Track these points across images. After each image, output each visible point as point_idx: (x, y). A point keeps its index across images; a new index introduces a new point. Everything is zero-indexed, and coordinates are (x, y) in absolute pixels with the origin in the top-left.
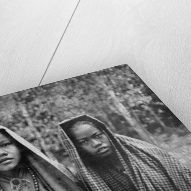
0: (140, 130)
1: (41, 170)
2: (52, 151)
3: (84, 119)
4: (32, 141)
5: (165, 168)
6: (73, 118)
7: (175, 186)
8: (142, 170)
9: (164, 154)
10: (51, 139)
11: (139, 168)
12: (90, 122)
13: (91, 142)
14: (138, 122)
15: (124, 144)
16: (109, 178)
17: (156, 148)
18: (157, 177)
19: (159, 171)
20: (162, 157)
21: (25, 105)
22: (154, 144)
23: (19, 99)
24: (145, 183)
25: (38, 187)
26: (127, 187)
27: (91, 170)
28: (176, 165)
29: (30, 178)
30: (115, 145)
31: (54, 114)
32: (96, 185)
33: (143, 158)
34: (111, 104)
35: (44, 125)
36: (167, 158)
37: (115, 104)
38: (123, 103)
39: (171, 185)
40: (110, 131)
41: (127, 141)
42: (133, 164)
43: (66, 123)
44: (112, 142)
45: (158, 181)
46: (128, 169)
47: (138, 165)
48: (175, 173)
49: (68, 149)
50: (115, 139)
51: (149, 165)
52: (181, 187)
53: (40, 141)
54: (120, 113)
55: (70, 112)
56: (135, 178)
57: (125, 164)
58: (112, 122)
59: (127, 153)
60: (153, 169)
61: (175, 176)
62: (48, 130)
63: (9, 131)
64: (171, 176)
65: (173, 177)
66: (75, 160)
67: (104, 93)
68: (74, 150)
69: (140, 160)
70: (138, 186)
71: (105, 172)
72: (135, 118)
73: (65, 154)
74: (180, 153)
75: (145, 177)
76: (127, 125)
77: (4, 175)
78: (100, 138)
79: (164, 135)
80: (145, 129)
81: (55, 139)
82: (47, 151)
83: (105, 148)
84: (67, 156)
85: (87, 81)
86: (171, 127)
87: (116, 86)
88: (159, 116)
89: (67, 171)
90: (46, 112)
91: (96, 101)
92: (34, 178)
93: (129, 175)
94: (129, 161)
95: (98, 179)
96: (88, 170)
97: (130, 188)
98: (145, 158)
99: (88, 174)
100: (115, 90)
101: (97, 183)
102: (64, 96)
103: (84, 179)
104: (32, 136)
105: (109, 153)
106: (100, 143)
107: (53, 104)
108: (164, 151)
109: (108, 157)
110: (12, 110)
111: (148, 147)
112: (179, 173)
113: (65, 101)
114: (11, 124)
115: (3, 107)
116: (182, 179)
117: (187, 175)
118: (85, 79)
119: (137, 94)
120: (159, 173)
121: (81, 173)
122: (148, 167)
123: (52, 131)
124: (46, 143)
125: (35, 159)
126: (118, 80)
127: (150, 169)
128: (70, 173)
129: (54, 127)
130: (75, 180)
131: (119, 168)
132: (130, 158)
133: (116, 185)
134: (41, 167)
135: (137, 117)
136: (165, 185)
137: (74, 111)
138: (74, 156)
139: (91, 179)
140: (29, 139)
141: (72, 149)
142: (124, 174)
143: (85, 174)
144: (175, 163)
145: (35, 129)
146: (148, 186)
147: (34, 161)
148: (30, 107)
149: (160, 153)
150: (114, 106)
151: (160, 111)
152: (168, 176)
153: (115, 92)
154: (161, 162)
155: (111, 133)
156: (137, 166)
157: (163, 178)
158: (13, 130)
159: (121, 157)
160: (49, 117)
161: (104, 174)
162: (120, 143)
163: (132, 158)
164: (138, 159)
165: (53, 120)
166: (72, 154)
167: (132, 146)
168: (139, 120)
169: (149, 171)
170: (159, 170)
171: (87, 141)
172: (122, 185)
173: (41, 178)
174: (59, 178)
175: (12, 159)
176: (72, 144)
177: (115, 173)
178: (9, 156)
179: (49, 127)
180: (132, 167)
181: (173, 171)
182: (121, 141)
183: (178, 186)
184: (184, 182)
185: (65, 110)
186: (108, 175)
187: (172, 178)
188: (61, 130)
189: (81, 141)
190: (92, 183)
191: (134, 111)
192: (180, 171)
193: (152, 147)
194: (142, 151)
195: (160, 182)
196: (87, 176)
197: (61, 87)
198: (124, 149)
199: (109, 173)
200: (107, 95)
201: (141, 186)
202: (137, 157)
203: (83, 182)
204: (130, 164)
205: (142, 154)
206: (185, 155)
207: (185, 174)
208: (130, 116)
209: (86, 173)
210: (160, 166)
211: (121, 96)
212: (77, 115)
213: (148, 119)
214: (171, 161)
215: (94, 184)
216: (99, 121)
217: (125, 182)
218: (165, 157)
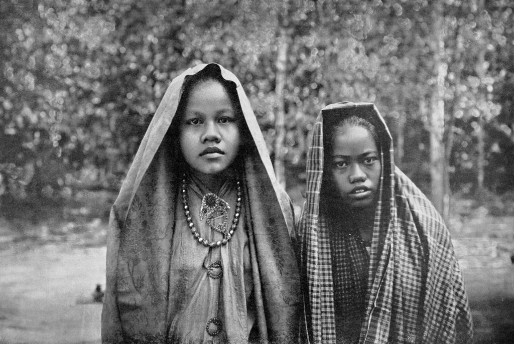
0: (438, 176)
1: (254, 193)
2: (286, 162)
3: (365, 113)
4: (266, 127)
5: (430, 266)
6: (351, 104)
7: (423, 304)
8: (394, 255)
9: (443, 240)
10: (296, 138)
11: (392, 250)
12: (372, 124)
13: (353, 168)
14: (446, 156)
15: (398, 195)
16: (340, 250)
17: (441, 223)
18: (408, 278)
19: (417, 267)
20: (438, 244)
21: (290, 40)
22: (442, 215)
23: (286, 22)
24: (385, 279)
25: (237, 223)
26: (356, 276)
27: (323, 225)
28: (447, 268)
29: (234, 201)
30: (383, 191)
31: (325, 83)
32: (316, 255)
33: (410, 233)
34: (428, 96)
35: (298, 101)
36: (443, 250)
37: (434, 99)
38: (446, 102)
39: (418, 300)
40: (392, 158)
41: (405, 190)
42: (389, 239)
43: (335, 110)
44: (382, 182)
45: (404, 285)
46: (376, 245)
47: (395, 244)
48: (438, 280)
49: (311, 169)
50: (390, 178)
51: (410, 252)
52: (430, 310)
53: (277, 134)
54: (430, 124)
55: (351, 88)
56: (377, 265)
57: (377, 234)
58: (406, 140)
59: (392, 214)
60: (411, 260)
61: (434, 288)
62: (299, 115)
63: (240, 91)
64: (429, 284)
65: (430, 288)
66: (311, 194)
67: (429, 64)
68: (318, 173)
69: (403, 236)
70: (373, 282)
71: (342, 236)
72: (446, 146)
73: (302, 176)
74: (470, 247)
75: (391, 269)
76: (426, 156)
77: (200, 181)
78: (369, 166)
79: (468, 203)
80: (447, 178)
81: (301, 140)
82: (279, 158)
83: (366, 189)
84: (304, 182)
85: (417, 23)
86: (490, 189)
87: (458, 56)
88: (486, 159)
89: (290, 211)
90: (315, 71)
91: (406, 81)
92: (239, 204)
93: (372, 256)
94: (386, 231)
95: (325, 245)
96: (320, 222)
97: (360, 280)
98: (413, 234)
99: (315, 230)
100: (452, 65)
101: (320, 251)
102: (361, 46)
103: (305, 236)
104: (271, 117)
105: (366, 202)
106: (364, 176)
107: (334, 57)
108: (449, 234)
109: (360, 209)
110: (265, 45)
111: (430, 217)
112: (443, 283)
113: (356, 59)
114: (249, 77)
115: (252, 32)
116: (440, 297)
117: (452, 292)
118: (416, 16)
119: (482, 90)
120: (415, 272)
121: (306, 224)
122: (407, 253)
123: (306, 118)
124: (285, 143)
125: (255, 168)
126: (472, 42)
127: (407, 259)
128: (291, 217)
129: (312, 111)
130: (292, 231)
131: (364, 237)
132: (390, 225)
133: (343, 266)
134: (256, 187)
135: (451, 144)
136: (411, 296)
137: (359, 88)
138: (314, 186)
139: (314, 240)
140: (263, 121)
141: (316, 171)
142: (365, 252)
143: (311, 228)
144: (449, 264)
145: (280, 105)
146: (387, 287)
147: (253, 171)
148: (296, 48)
149: (440, 236)
150: (429, 106)
151: (496, 148)
152: (424, 282)
153: (449, 71)
154: (431, 252)
155: (392, 162)
156: (392, 245)
157: (415, 283)
158: (248, 93)
159: (379, 218)
160: (314, 86)
161: (338, 240)
162: (393, 189)
163: (393, 227)
164: (401, 233)
165: (317, 95)
166: (311, 181)
167: (407, 203)
168: (449, 153)
169: (404, 260)
170: (419, 265)
171: (347, 164)
172: (351, 271)
173: (248, 209)
174: (273, 219)
175: (223, 153)
176: (321, 160)
177: (353, 244)
178: (221, 146)
179: (304, 109)
180: (384, 243)
181: (437, 277)
182: (396, 186)
183: (427, 305)
184: (439, 302)
185: (346, 81)
186: (342, 244)
187: (427, 289)
188: (319, 123)
189: (338, 160)
190: (312, 249)
191: (454, 129)
192: (447, 282)
193: (436, 217)
194: (416, 219)
195: (407, 288)
196: (313, 232)
197: (368, 19)
198: (392, 204)
199: (345, 241)
200: (432, 74)
201: (376, 284)
202: (401, 228)
203: (302, 241)
204: (385, 236)
205: (412, 226)
206: (473, 255)
207: (450, 288)
208: (441, 137)
209: (314, 227)
210: (424, 261)
211: (454, 84)
212: (360, 101)
213: (465, 156)
214: (446, 257)
215: (314, 252)
216: (387, 129)
217: (358, 267)
218: (442, 246)
